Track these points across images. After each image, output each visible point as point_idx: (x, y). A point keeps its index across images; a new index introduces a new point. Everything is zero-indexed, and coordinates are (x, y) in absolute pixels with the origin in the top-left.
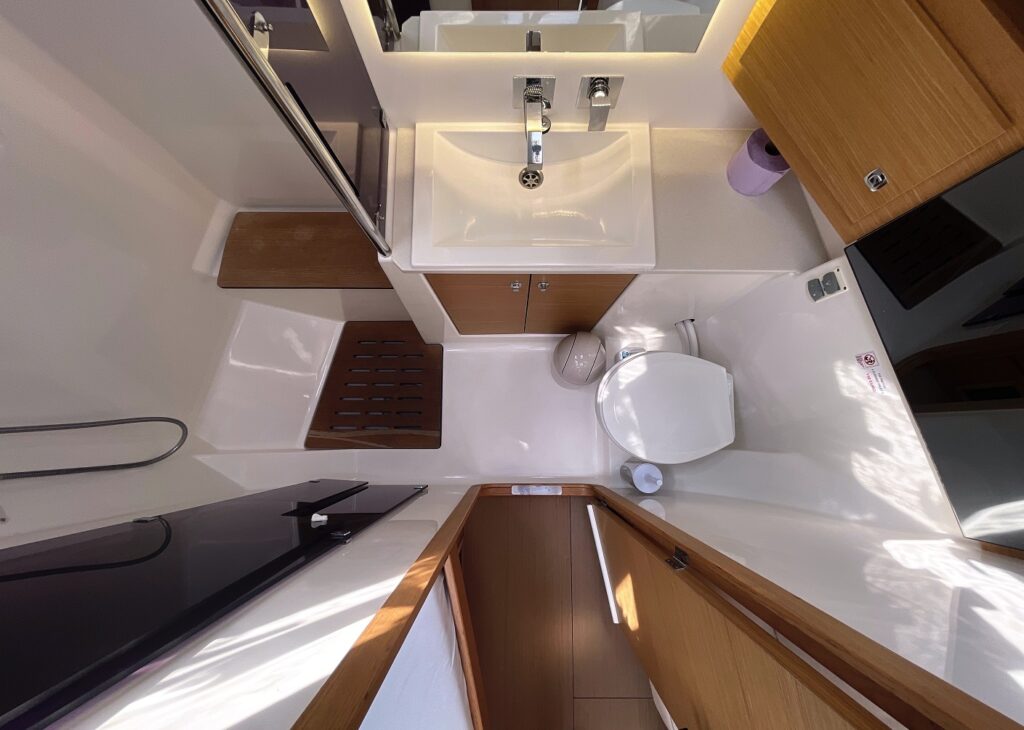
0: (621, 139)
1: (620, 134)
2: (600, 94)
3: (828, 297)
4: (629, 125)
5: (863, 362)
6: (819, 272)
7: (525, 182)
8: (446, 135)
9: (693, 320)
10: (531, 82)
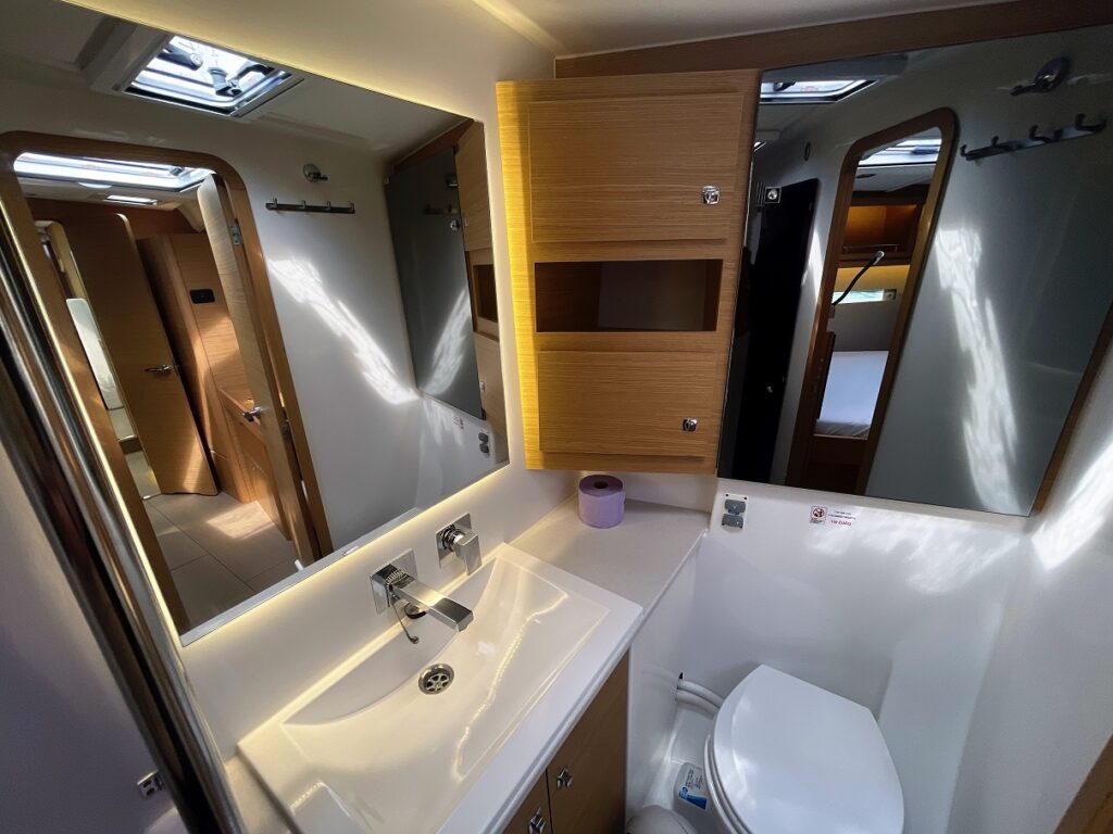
0: (494, 569)
1: (492, 563)
2: (458, 538)
3: (745, 516)
4: (493, 553)
5: (819, 519)
6: (719, 510)
7: (432, 690)
8: (296, 719)
9: (681, 677)
10: (384, 573)
